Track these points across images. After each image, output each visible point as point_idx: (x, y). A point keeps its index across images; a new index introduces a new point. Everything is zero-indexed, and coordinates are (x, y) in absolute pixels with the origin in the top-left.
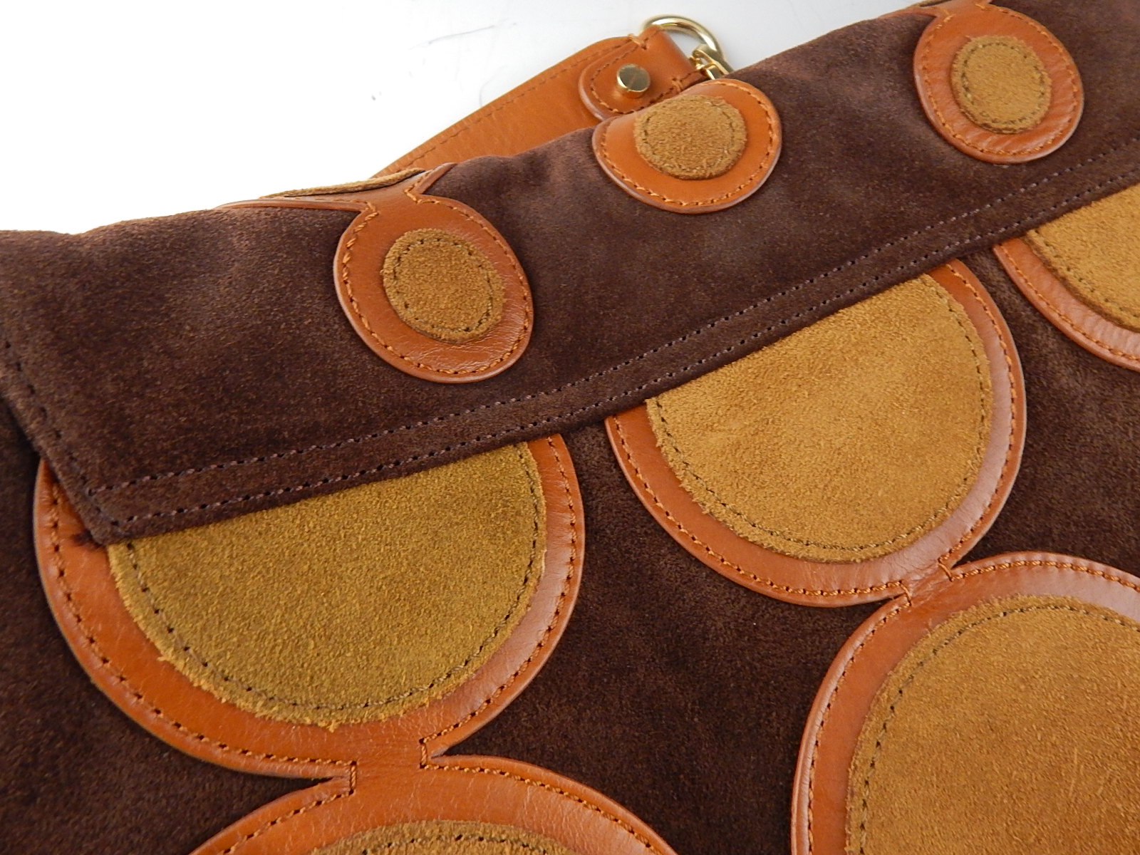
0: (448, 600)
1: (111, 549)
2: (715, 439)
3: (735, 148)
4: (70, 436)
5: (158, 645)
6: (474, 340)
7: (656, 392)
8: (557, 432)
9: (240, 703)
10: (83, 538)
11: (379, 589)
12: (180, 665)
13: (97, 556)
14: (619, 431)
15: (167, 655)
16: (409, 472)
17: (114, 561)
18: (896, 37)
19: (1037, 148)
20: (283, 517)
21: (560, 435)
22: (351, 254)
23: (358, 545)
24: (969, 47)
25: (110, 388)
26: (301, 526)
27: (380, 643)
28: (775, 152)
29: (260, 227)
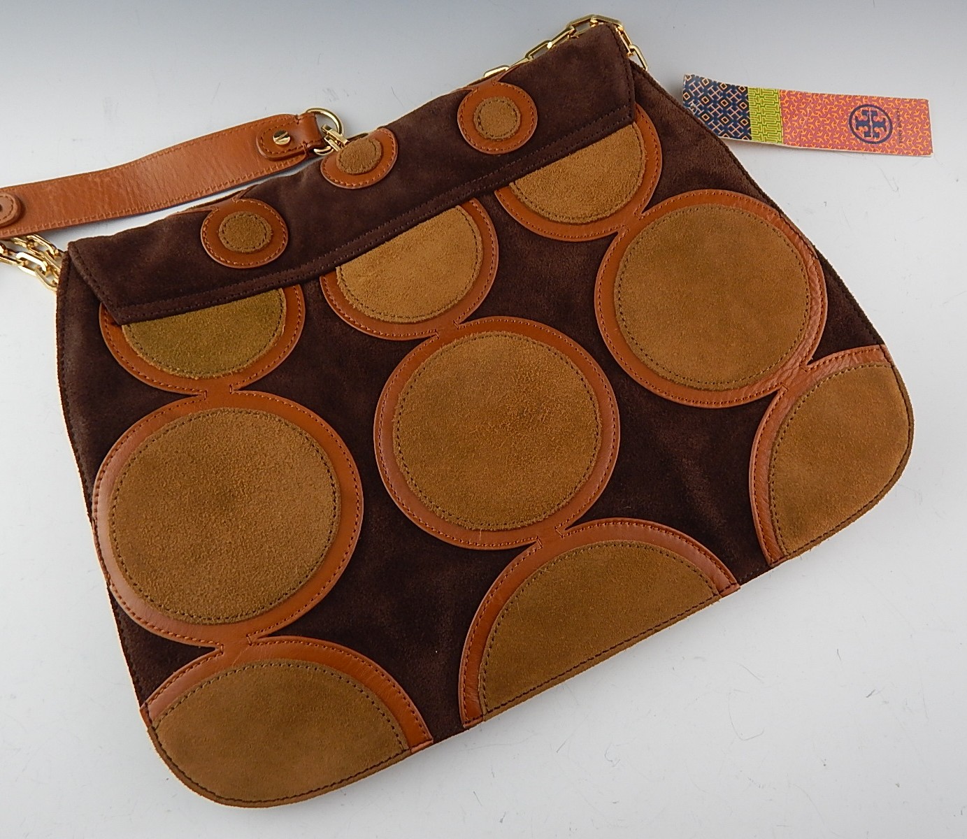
0: (240, 341)
1: (123, 326)
2: (362, 280)
3: (376, 159)
4: (107, 293)
5: (138, 352)
6: (258, 251)
7: (340, 264)
8: (298, 284)
9: (164, 370)
10: (114, 323)
11: (215, 338)
12: (144, 358)
13: (118, 328)
14: (325, 281)
15: (141, 355)
16: (230, 302)
17: (123, 329)
18: (451, 104)
19: (512, 146)
20: (181, 318)
21: (299, 285)
22: (207, 227)
23: (208, 325)
24: (483, 103)
25: (119, 279)
26: (187, 320)
27: (214, 354)
28: (394, 159)
29: (174, 222)
